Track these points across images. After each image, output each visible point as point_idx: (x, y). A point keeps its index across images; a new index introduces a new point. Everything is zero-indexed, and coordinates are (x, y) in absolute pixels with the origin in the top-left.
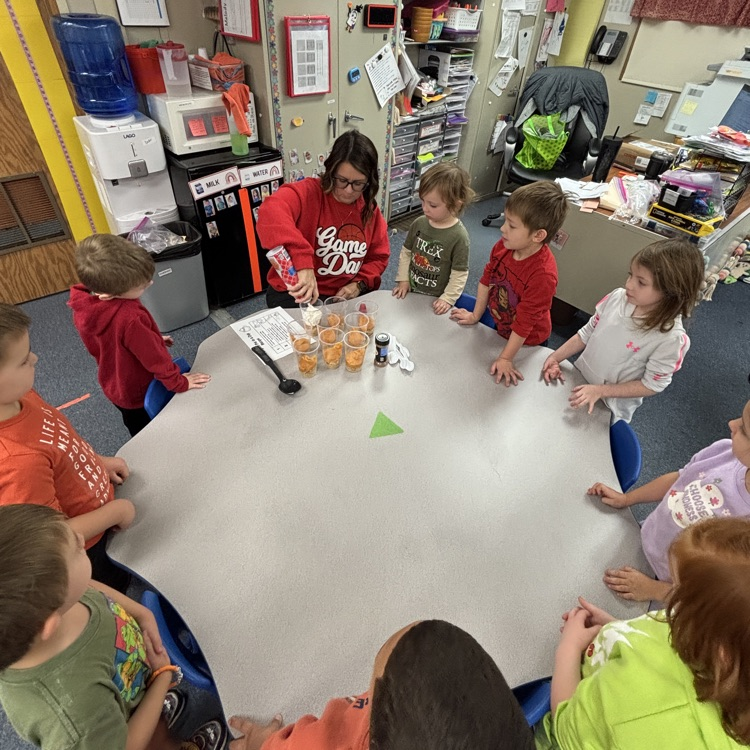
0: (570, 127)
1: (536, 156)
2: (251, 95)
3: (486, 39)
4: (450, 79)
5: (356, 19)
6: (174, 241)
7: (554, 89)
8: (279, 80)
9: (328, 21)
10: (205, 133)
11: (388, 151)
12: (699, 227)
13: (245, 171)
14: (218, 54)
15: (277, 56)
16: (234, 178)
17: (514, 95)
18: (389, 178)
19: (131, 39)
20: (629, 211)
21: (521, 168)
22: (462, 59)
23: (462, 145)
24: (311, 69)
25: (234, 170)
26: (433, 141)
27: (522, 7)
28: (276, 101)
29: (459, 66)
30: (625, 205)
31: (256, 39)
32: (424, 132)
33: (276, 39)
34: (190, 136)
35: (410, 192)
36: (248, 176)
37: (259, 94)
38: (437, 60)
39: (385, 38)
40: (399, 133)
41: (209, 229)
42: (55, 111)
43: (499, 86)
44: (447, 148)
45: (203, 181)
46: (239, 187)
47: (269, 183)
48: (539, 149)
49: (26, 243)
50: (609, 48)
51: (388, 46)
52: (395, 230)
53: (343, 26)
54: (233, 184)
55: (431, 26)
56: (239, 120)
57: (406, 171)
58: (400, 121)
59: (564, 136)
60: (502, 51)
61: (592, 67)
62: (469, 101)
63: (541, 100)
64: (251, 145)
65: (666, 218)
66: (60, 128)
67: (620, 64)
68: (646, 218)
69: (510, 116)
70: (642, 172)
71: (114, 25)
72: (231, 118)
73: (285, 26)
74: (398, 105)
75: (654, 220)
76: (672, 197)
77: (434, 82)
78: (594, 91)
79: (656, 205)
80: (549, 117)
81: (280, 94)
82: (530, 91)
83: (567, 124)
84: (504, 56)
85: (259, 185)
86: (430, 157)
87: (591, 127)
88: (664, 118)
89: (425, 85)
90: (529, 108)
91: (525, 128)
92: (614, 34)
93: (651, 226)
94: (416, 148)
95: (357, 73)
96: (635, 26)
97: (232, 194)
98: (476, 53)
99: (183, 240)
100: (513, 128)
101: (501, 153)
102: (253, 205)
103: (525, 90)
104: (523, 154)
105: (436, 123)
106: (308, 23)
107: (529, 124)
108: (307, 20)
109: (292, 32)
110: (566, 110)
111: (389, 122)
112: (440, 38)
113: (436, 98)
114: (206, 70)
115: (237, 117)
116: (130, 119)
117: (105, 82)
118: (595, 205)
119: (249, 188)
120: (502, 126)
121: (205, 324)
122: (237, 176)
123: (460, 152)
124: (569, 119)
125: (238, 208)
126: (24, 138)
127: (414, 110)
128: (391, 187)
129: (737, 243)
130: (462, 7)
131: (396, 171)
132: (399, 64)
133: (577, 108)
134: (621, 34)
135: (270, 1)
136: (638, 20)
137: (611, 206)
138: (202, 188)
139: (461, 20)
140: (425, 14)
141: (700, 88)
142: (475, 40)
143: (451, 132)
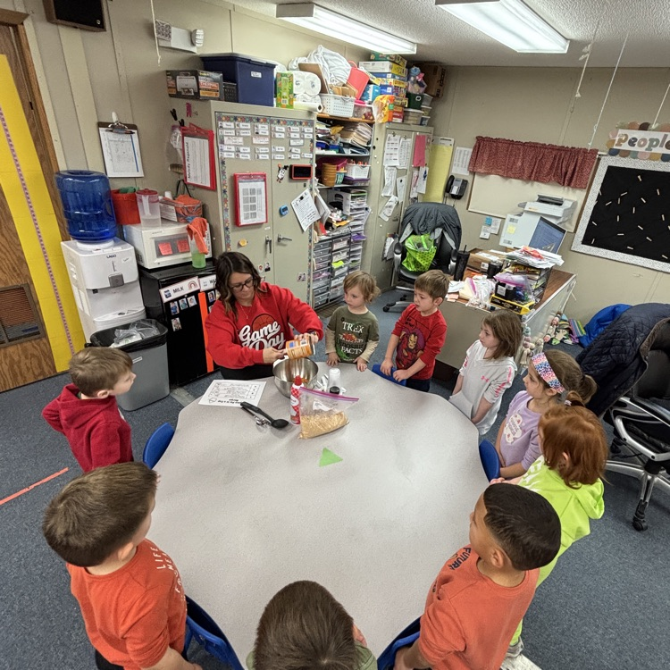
0: (437, 242)
1: (415, 262)
2: (208, 224)
3: (375, 184)
4: (352, 210)
5: (284, 174)
7: (424, 217)
8: (229, 215)
9: (265, 176)
10: (171, 253)
11: (310, 261)
12: (520, 309)
13: (202, 280)
14: (180, 196)
15: (228, 199)
16: (195, 285)
17: (397, 220)
18: (312, 279)
20: (478, 300)
21: (406, 271)
22: (359, 196)
23: (363, 254)
24: (253, 207)
25: (195, 279)
26: (342, 252)
27: (397, 164)
28: (227, 229)
29: (357, 201)
30: (476, 296)
31: (213, 188)
32: (336, 247)
33: (228, 188)
34: (159, 255)
35: (328, 289)
36: (205, 283)
37: (213, 224)
38: (342, 197)
39: (305, 186)
40: (317, 247)
41: (173, 323)
42: (43, 238)
43: (386, 215)
44: (353, 256)
45: (171, 288)
46: (198, 291)
48: (417, 258)
49: (4, 343)
50: (457, 190)
51: (307, 191)
53: (275, 179)
54: (194, 289)
55: (336, 176)
56: (199, 243)
57: (324, 274)
58: (318, 240)
59: (433, 249)
60: (386, 192)
61: (448, 202)
62: (366, 224)
63: (416, 224)
64: (207, 260)
65: (501, 304)
66: (47, 250)
67: (465, 200)
68: (489, 305)
69: (396, 234)
70: (485, 273)
72: (192, 242)
73: (235, 180)
74: (316, 229)
75: (494, 305)
76: (502, 290)
77: (340, 212)
78: (450, 218)
79: (493, 295)
80: (422, 236)
81: (230, 224)
82: (408, 218)
83: (435, 240)
84: (388, 195)
86: (341, 264)
87: (452, 243)
88: (498, 235)
89: (335, 214)
90: (408, 230)
91: (407, 244)
92: (460, 181)
94: (331, 258)
95: (286, 209)
96: (471, 177)
97: (193, 297)
98: (369, 192)
100: (398, 243)
101: (392, 259)
102: (209, 304)
103: (405, 217)
104: (407, 262)
105: (344, 240)
106: (250, 177)
107: (409, 241)
108: (250, 175)
109: (240, 184)
110: (434, 231)
111: (310, 241)
112: (343, 183)
113: (343, 223)
114: (173, 208)
115: (198, 241)
116: (111, 243)
118: (456, 296)
119: (207, 292)
120: (391, 241)
121: (166, 401)
122: (198, 283)
123: (362, 259)
124: (436, 237)
125: (197, 307)
126: (14, 257)
127: (328, 232)
128: (314, 286)
129: (552, 317)
130: (356, 163)
131: (317, 274)
132: (315, 202)
133: (440, 230)
134: (464, 181)
135: (223, 163)
136: (473, 173)
137: (467, 297)
138: (170, 293)
139: (356, 172)
140: (331, 168)
141: (516, 217)
142: (367, 185)
143: (354, 246)
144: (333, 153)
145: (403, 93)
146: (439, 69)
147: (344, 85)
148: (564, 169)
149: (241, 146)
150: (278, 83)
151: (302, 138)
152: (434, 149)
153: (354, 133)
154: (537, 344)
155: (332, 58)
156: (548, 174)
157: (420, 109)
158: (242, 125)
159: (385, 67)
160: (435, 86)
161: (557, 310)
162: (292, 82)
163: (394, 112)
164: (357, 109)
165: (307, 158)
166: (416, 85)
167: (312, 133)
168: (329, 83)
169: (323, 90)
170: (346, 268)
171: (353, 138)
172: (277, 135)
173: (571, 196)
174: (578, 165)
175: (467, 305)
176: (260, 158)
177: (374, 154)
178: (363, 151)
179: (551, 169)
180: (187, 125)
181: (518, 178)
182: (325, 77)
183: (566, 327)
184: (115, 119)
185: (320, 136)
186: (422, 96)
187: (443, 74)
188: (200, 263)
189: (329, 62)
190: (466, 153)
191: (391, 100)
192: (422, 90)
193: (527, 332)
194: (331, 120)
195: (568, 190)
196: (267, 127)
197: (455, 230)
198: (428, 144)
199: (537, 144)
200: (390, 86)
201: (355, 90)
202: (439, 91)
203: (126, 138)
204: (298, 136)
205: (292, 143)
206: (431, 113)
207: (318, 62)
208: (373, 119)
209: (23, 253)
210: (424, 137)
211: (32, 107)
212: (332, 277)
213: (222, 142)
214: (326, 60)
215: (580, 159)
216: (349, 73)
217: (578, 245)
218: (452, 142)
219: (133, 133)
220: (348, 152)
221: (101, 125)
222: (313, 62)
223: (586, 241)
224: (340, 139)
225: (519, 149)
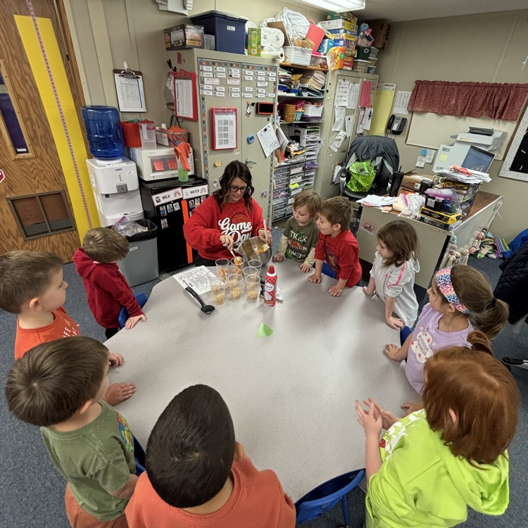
0: (377, 168)
1: (358, 184)
2: (191, 149)
3: (327, 121)
4: (307, 142)
5: (252, 110)
6: (141, 230)
7: (367, 148)
8: (207, 141)
9: (236, 110)
10: (163, 169)
11: (271, 181)
12: (448, 219)
13: (185, 190)
14: (173, 127)
15: (207, 128)
16: (179, 194)
17: (344, 151)
18: (272, 197)
19: (123, 118)
20: (409, 212)
21: (350, 191)
22: (313, 131)
23: (315, 179)
24: (226, 135)
25: (179, 190)
26: (298, 176)
27: (346, 104)
28: (205, 152)
29: (312, 136)
30: (407, 208)
31: (195, 119)
32: (293, 172)
33: (206, 119)
34: (154, 170)
35: (285, 206)
36: (187, 193)
37: (196, 149)
38: (300, 132)
39: (268, 120)
40: (277, 171)
41: (162, 223)
42: (75, 157)
43: (336, 146)
44: (307, 181)
45: (161, 195)
46: (181, 199)
47: (200, 197)
48: (360, 181)
49: (48, 232)
50: (397, 127)
51: (270, 124)
52: (276, 227)
53: (244, 113)
54: (178, 197)
55: (295, 114)
56: (183, 162)
58: (278, 165)
59: (373, 172)
60: (336, 127)
61: (389, 136)
62: (319, 154)
63: (360, 154)
64: (190, 177)
65: (430, 215)
66: (78, 166)
67: (404, 135)
68: (419, 215)
69: (343, 163)
70: (417, 192)
71: (116, 111)
72: (179, 161)
73: (212, 112)
74: (277, 156)
75: (423, 216)
76: (431, 203)
77: (298, 144)
78: (390, 148)
79: (423, 207)
80: (365, 163)
81: (207, 148)
82: (354, 148)
83: (376, 166)
84: (338, 130)
85: (194, 199)
86: (297, 185)
87: (390, 168)
88: (432, 164)
89: (292, 145)
90: (353, 158)
91: (351, 169)
92: (399, 119)
93: (422, 219)
94: (288, 180)
95: (252, 138)
96: (410, 115)
97: (177, 203)
98: (322, 128)
99: (146, 230)
100: (345, 169)
101: (339, 183)
102: (190, 210)
103: (351, 148)
104: (351, 184)
105: (300, 166)
106: (224, 111)
107: (353, 166)
108: (224, 109)
109: (216, 116)
110: (375, 159)
111: (272, 165)
112: (300, 120)
113: (299, 153)
114: (165, 135)
115: (182, 159)
116: (120, 160)
117: (107, 140)
118: (390, 209)
119: (188, 200)
121: (155, 282)
122: (181, 193)
123: (315, 183)
124: (377, 164)
125: (180, 211)
126: (55, 170)
127: (286, 159)
128: (274, 203)
129: (479, 232)
130: (313, 104)
131: (276, 192)
132: (277, 134)
133: (381, 158)
134: (403, 119)
135: (203, 99)
136: (412, 112)
137: (399, 209)
138: (160, 199)
139: (312, 111)
140: (291, 108)
141: (448, 147)
142: (320, 122)
143: (309, 172)
144: (293, 95)
145: (354, 46)
146: (385, 25)
147: (304, 39)
148: (495, 105)
149: (217, 86)
150: (249, 36)
151: (266, 81)
152: (379, 94)
153: (311, 79)
154: (463, 254)
155: (294, 17)
156: (480, 109)
157: (368, 60)
158: (219, 69)
159: (338, 24)
160: (382, 39)
161: (483, 226)
162: (260, 35)
163: (345, 61)
164: (314, 59)
165: (271, 97)
166: (365, 40)
167: (276, 77)
168: (291, 37)
169: (286, 44)
170: (301, 189)
171: (310, 83)
172: (247, 78)
173: (501, 128)
174: (510, 98)
175: (399, 215)
176: (233, 96)
177: (327, 97)
178: (318, 94)
179: (483, 104)
180: (178, 70)
181: (452, 115)
182: (287, 32)
183: (491, 243)
184: (126, 67)
185: (282, 80)
186: (370, 49)
187: (389, 29)
188: (184, 178)
189: (292, 21)
190: (405, 95)
191: (342, 51)
192: (370, 43)
193: (453, 240)
194: (293, 68)
195: (499, 123)
196: (238, 71)
197: (394, 159)
198: (374, 89)
199: (471, 83)
200: (342, 40)
201: (312, 42)
202: (384, 44)
203: (134, 82)
204: (264, 79)
205: (259, 84)
206: (377, 64)
207: (282, 20)
208: (327, 68)
209: (61, 168)
210: (370, 82)
211: (68, 58)
212: (288, 196)
213: (203, 83)
214: (290, 20)
215: (512, 93)
216: (308, 28)
217: (506, 172)
218: (394, 88)
219: (138, 78)
220: (305, 95)
221: (116, 71)
222: (279, 20)
223: (514, 168)
224: (299, 85)
225: (454, 89)
